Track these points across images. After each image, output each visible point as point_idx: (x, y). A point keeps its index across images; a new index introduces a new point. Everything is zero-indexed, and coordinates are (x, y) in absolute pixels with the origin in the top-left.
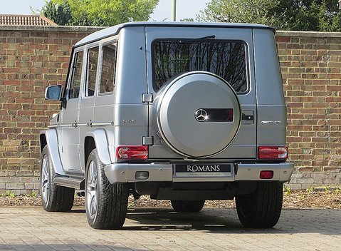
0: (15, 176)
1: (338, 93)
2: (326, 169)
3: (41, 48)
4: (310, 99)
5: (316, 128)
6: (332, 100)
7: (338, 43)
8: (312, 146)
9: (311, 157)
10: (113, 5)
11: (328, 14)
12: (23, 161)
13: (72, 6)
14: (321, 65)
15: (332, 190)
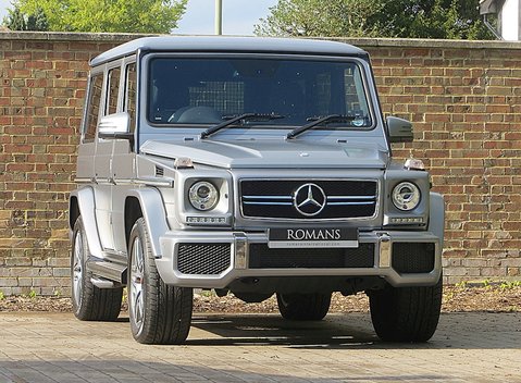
0: (4, 265)
1: (503, 135)
2: (485, 253)
3: (42, 66)
4: (459, 145)
5: (470, 190)
6: (493, 145)
7: (502, 57)
8: (464, 216)
9: (462, 234)
10: (114, 15)
11: (458, 23)
12: (15, 242)
13: (51, 16)
14: (476, 91)
15: (495, 286)
